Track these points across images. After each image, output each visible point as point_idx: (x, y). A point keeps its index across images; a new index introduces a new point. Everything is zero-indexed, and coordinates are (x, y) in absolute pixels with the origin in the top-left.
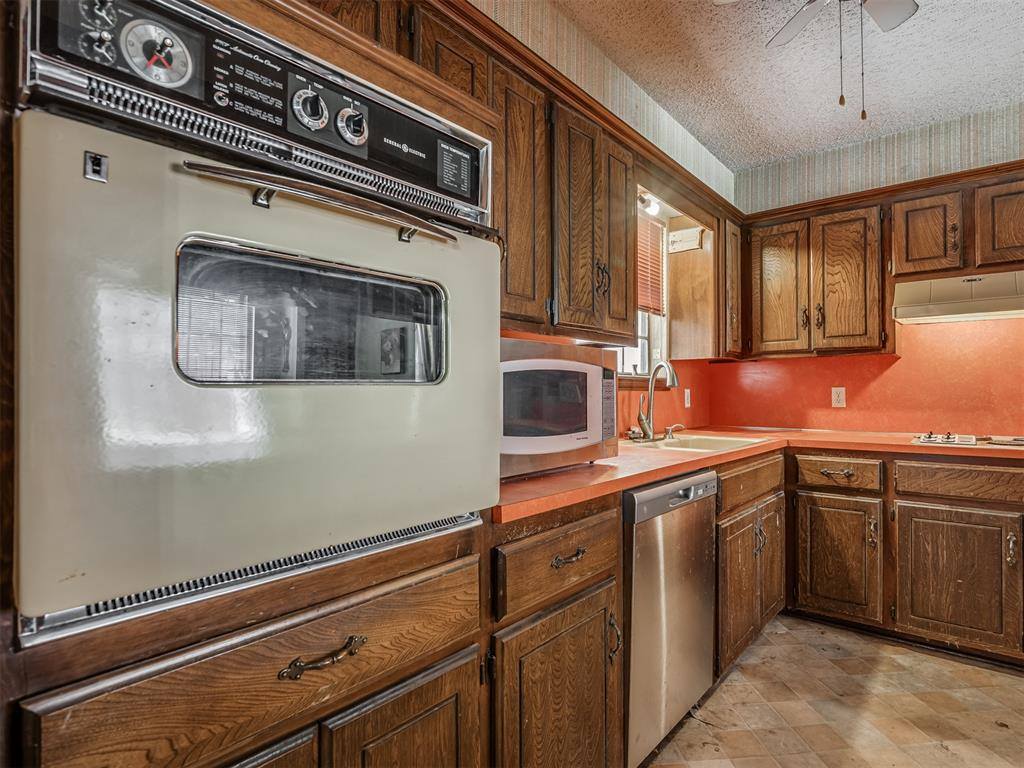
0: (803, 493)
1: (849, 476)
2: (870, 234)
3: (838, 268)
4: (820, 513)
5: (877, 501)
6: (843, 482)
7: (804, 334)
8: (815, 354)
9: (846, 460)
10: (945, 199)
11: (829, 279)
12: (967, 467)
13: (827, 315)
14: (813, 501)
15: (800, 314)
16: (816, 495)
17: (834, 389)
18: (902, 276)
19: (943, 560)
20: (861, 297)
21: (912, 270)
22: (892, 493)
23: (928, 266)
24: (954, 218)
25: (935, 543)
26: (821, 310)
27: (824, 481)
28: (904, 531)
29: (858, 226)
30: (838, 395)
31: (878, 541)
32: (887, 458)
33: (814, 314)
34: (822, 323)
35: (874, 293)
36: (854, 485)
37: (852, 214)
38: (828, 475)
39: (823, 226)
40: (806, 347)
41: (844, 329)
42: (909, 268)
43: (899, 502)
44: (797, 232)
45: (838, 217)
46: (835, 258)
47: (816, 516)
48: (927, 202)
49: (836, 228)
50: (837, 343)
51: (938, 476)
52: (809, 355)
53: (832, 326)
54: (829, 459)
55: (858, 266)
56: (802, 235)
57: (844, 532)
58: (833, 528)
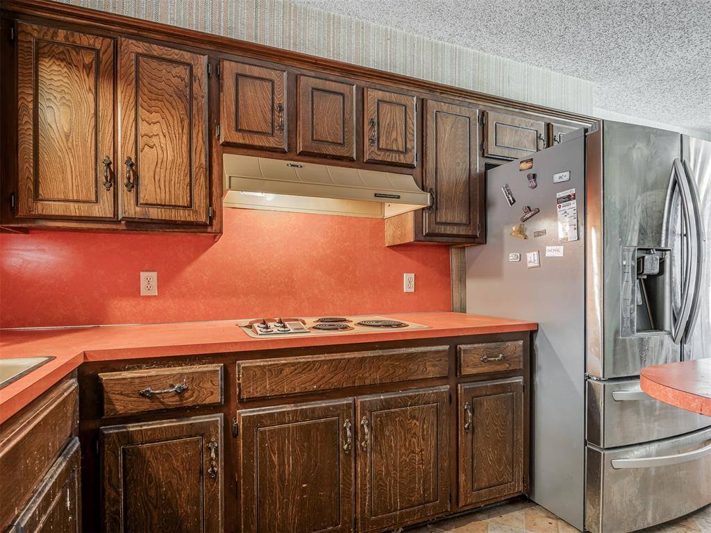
0: (111, 431)
1: (181, 393)
2: (196, 85)
3: (155, 117)
4: (139, 454)
5: (218, 417)
6: (172, 402)
7: (106, 196)
8: (122, 226)
9: (177, 370)
10: (273, 75)
11: (143, 127)
12: (309, 358)
13: (141, 174)
14: (128, 438)
15: (102, 167)
16: (133, 428)
17: (143, 275)
18: (230, 146)
19: (288, 469)
20: (186, 160)
21: (241, 141)
22: (234, 402)
23: (257, 141)
24: (283, 98)
25: (281, 452)
26: (133, 165)
27: (146, 405)
28: (249, 447)
29: (182, 71)
30: (149, 281)
31: (219, 470)
32: (228, 358)
33: (122, 170)
34: (134, 183)
35: (200, 159)
36: (189, 402)
37: (175, 54)
38: (152, 397)
39: (138, 55)
40: (110, 214)
41: (162, 197)
42: (237, 138)
43: (244, 413)
44: (98, 52)
45: (157, 50)
46: (153, 103)
47: (134, 459)
48: (256, 71)
49: (154, 64)
50: (155, 213)
51: (285, 373)
52: (114, 227)
53: (148, 191)
54: (153, 372)
55: (182, 121)
56: (106, 57)
57: (173, 470)
58: (159, 470)
